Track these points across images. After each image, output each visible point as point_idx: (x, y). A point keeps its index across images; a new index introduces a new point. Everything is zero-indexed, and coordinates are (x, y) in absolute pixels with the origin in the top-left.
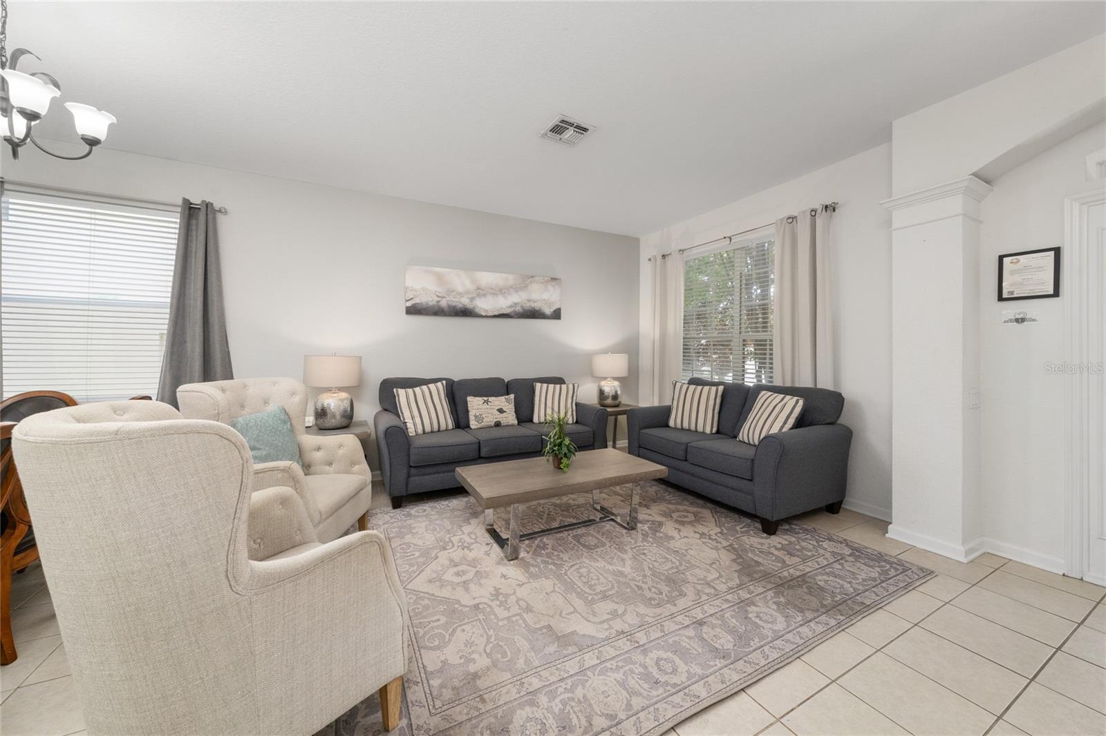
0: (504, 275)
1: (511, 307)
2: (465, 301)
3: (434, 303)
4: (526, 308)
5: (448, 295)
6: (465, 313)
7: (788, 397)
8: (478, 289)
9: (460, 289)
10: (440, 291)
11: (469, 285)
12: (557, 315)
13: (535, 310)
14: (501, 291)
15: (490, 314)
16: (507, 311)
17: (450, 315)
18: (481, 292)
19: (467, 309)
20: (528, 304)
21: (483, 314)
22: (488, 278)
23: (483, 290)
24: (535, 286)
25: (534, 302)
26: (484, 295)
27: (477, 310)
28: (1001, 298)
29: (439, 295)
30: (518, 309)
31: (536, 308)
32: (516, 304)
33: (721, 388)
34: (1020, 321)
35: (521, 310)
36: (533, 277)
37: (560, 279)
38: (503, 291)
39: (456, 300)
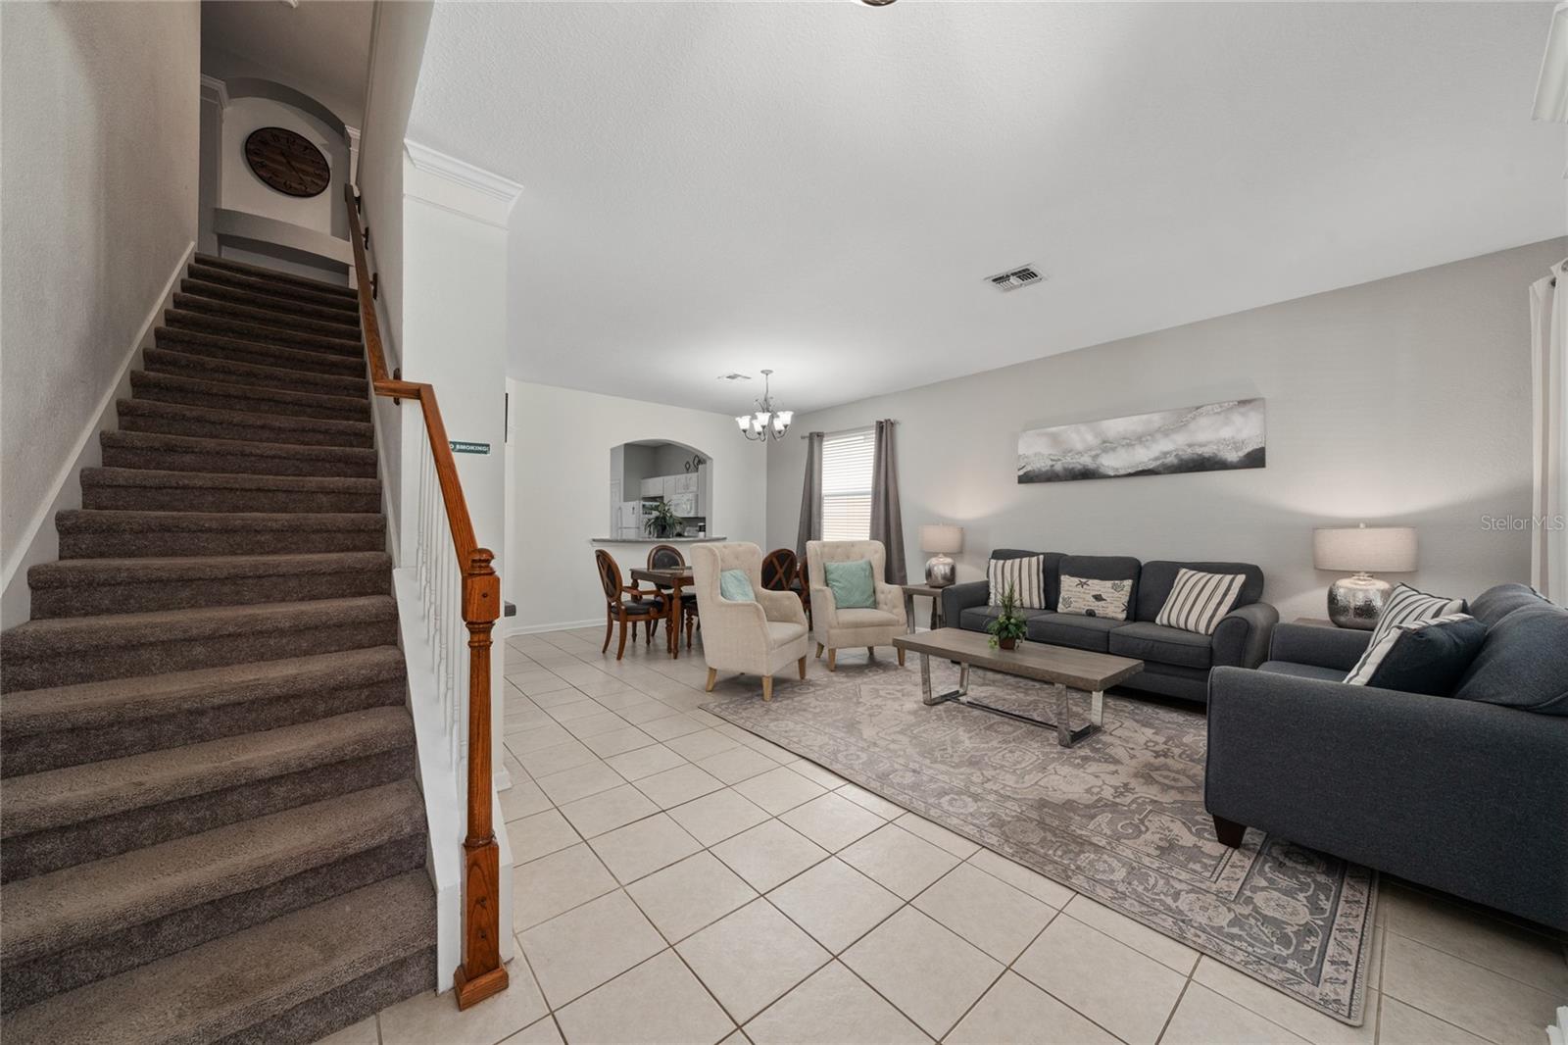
0: (1145, 417)
1: (1156, 459)
2: (1086, 461)
3: (1048, 468)
4: (1185, 457)
5: (1064, 457)
6: (1086, 475)
8: (1104, 442)
9: (1079, 446)
10: (1054, 453)
11: (1091, 439)
12: (1256, 459)
13: (1204, 458)
15: (1122, 472)
16: (1152, 465)
17: (1066, 480)
18: (1107, 446)
19: (1087, 470)
20: (1189, 451)
21: (1112, 473)
22: (1117, 427)
23: (1111, 443)
24: (1203, 421)
25: (1204, 445)
26: (1114, 449)
27: (1103, 470)
29: (1052, 458)
30: (1171, 460)
31: (1207, 455)
32: (1165, 454)
35: (1175, 461)
36: (1197, 408)
37: (1263, 399)
38: (1144, 439)
39: (1074, 461)
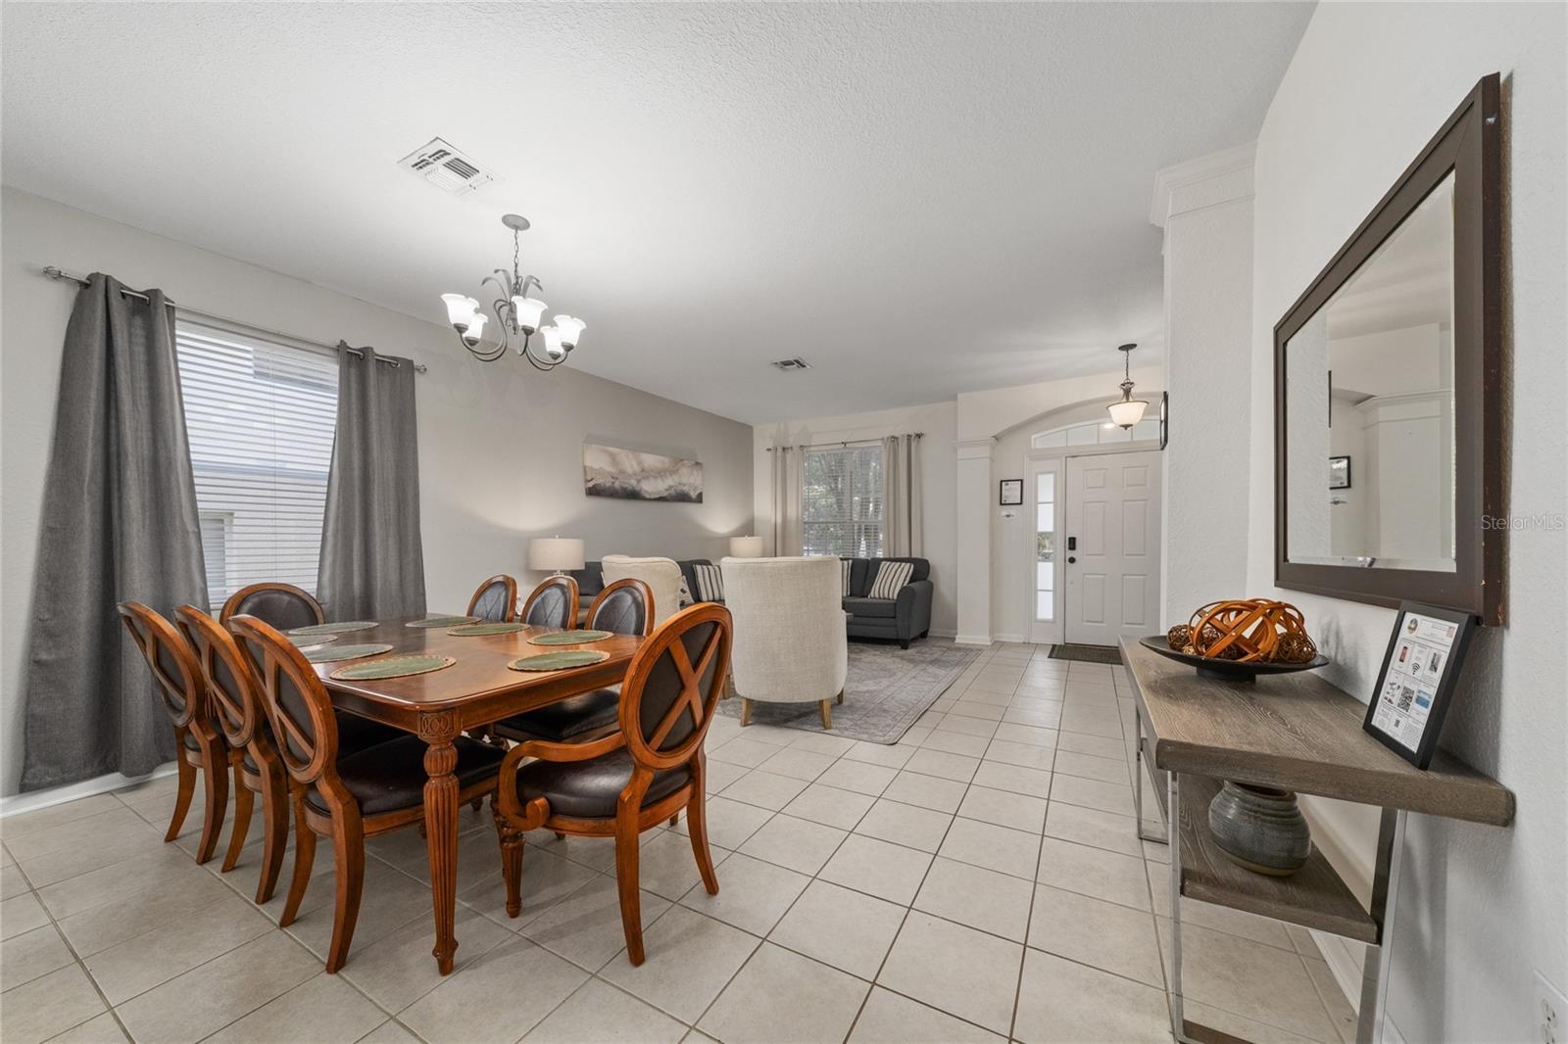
0: (662, 458)
1: (667, 490)
2: (633, 483)
3: (610, 484)
4: (678, 492)
5: (620, 476)
6: (633, 495)
7: (903, 564)
8: (642, 471)
9: (630, 471)
10: (614, 471)
11: (635, 467)
12: (699, 499)
13: (684, 494)
14: (660, 473)
15: (653, 497)
16: (665, 494)
17: (622, 498)
18: (645, 473)
19: (634, 491)
20: (679, 488)
21: (648, 496)
22: (651, 460)
24: (684, 471)
25: (684, 485)
26: (647, 478)
27: (643, 493)
28: (1001, 504)
29: (614, 475)
30: (672, 492)
31: (685, 492)
32: (671, 487)
33: (850, 562)
34: (1008, 516)
35: (675, 493)
36: (682, 461)
37: (702, 464)
38: (662, 474)
39: (627, 481)
